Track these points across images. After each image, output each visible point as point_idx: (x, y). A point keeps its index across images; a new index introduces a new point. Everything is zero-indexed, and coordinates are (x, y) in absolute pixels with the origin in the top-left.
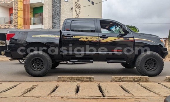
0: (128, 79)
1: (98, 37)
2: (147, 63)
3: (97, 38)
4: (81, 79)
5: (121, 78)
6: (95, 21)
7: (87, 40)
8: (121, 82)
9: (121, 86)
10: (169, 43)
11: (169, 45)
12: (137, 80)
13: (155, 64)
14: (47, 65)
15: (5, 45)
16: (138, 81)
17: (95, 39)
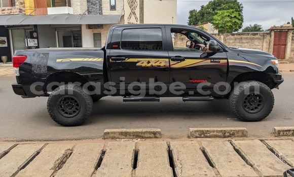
0: (215, 133)
1: (167, 60)
2: (247, 101)
3: (166, 62)
4: (140, 134)
5: (203, 131)
6: (163, 29)
7: (149, 65)
8: (203, 137)
9: (203, 148)
10: (293, 37)
11: (292, 40)
12: (229, 134)
13: (260, 101)
14: (86, 108)
15: (6, 44)
16: (230, 137)
17: (163, 63)
